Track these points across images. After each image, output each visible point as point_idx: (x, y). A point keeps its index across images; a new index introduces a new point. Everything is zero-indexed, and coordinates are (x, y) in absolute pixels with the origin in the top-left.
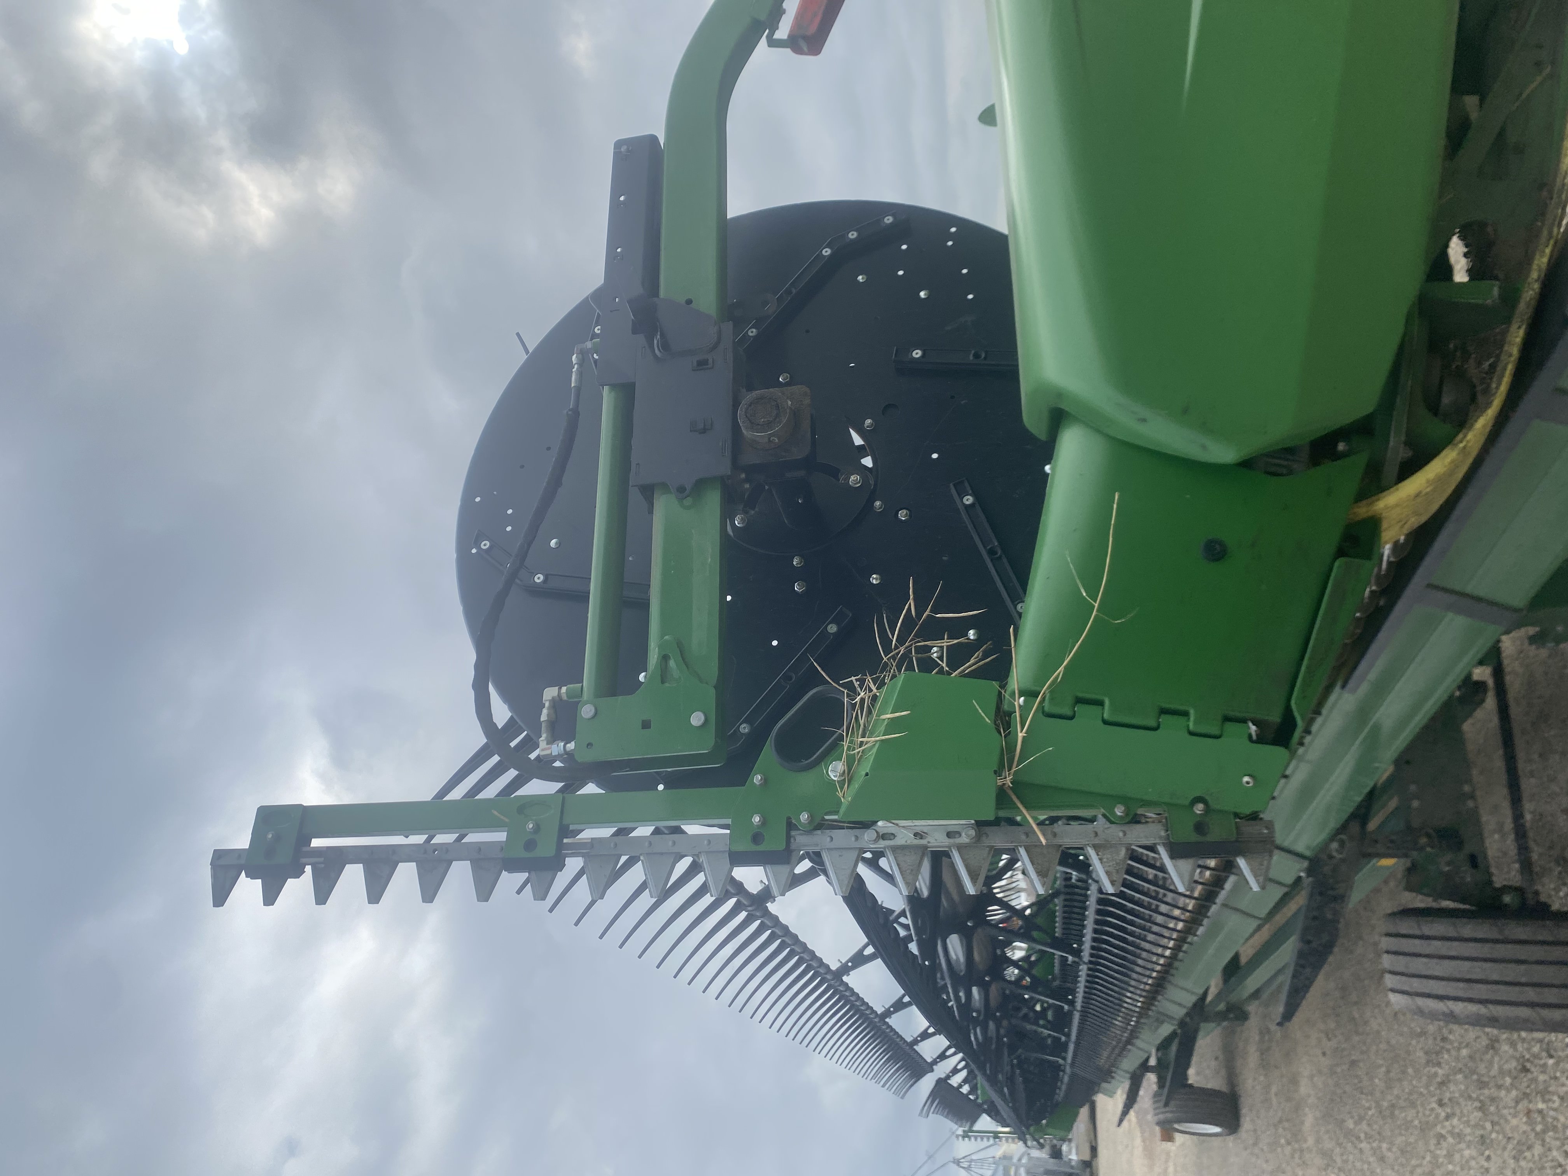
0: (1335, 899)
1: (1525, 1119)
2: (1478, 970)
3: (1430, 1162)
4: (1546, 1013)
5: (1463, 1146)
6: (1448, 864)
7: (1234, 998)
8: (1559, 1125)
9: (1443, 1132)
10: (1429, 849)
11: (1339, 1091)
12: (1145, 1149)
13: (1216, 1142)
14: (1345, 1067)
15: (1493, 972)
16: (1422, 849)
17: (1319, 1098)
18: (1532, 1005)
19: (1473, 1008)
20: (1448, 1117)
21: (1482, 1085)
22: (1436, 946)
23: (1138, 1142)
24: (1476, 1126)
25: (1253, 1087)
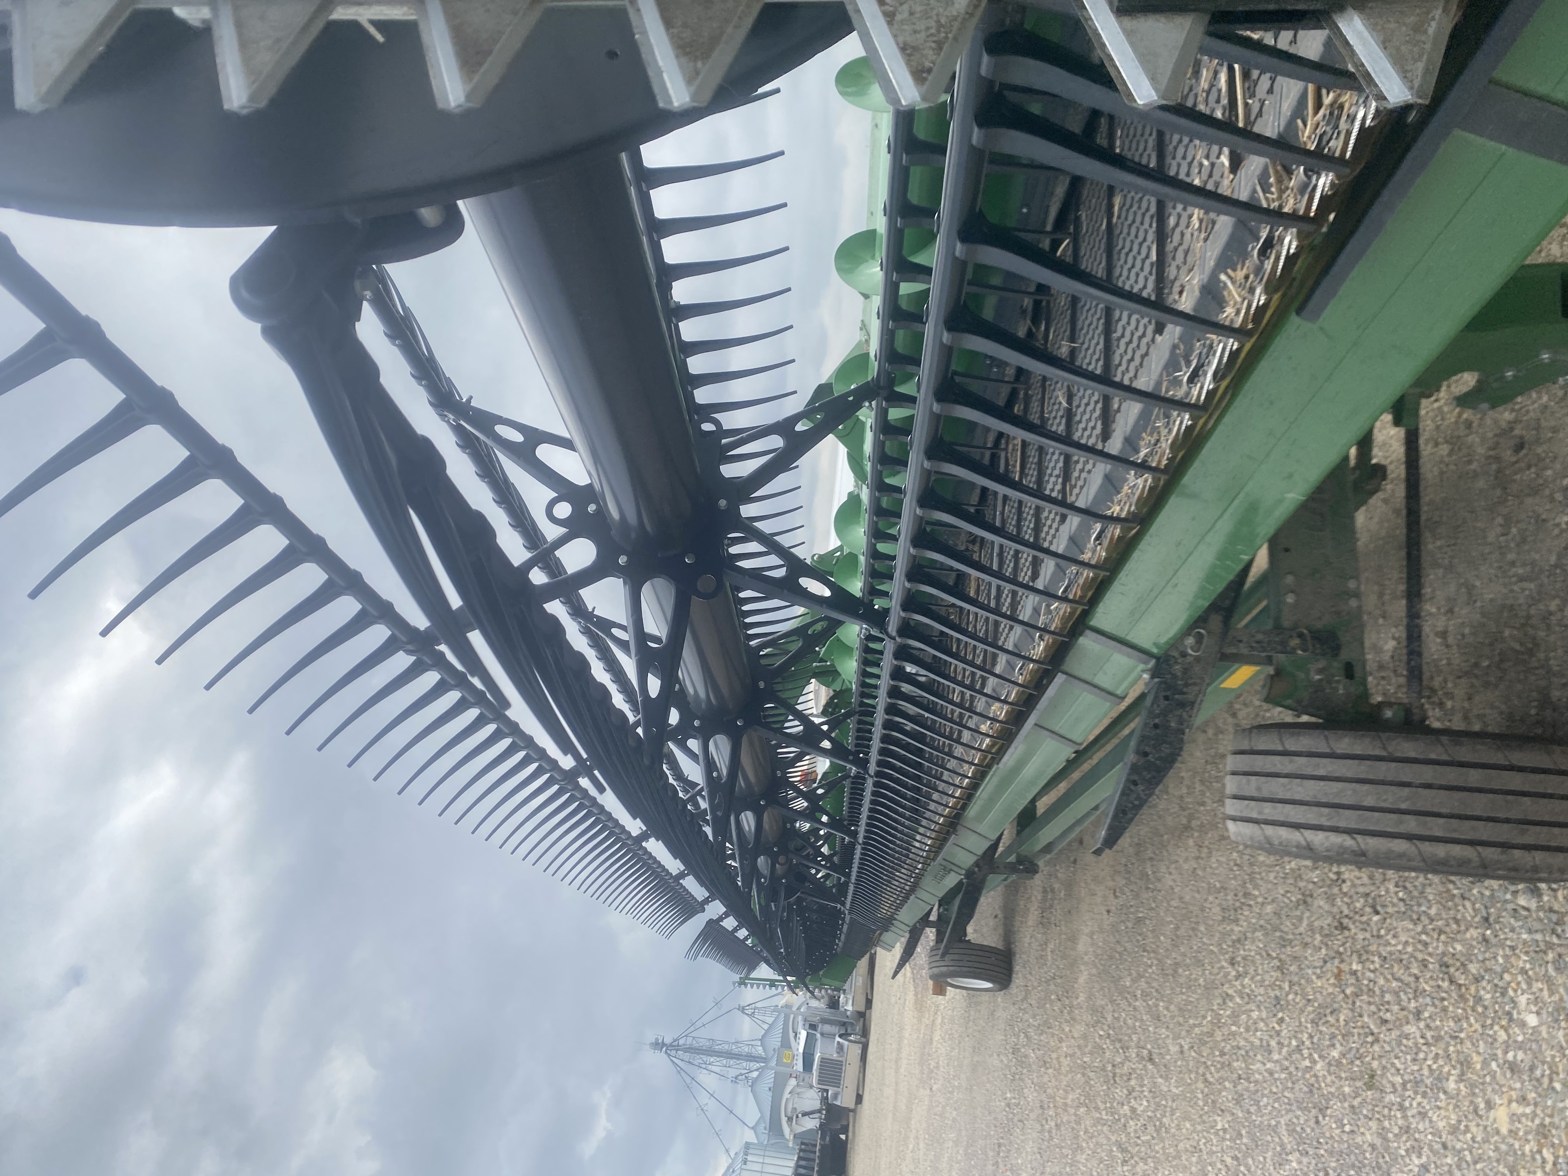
0: (1182, 705)
1: (1332, 981)
2: (1348, 793)
3: (1211, 1022)
4: (1428, 848)
5: (1252, 1006)
6: (1320, 671)
7: (1025, 850)
8: (1376, 989)
9: (1230, 992)
10: (1300, 652)
11: (1119, 949)
12: (916, 1002)
13: (985, 997)
14: (1130, 925)
15: (1369, 796)
16: (1293, 651)
17: (1097, 956)
18: (1409, 837)
19: (1336, 839)
20: (1238, 976)
21: (1284, 943)
22: (1301, 764)
23: (910, 997)
24: (1272, 986)
25: (1030, 944)
